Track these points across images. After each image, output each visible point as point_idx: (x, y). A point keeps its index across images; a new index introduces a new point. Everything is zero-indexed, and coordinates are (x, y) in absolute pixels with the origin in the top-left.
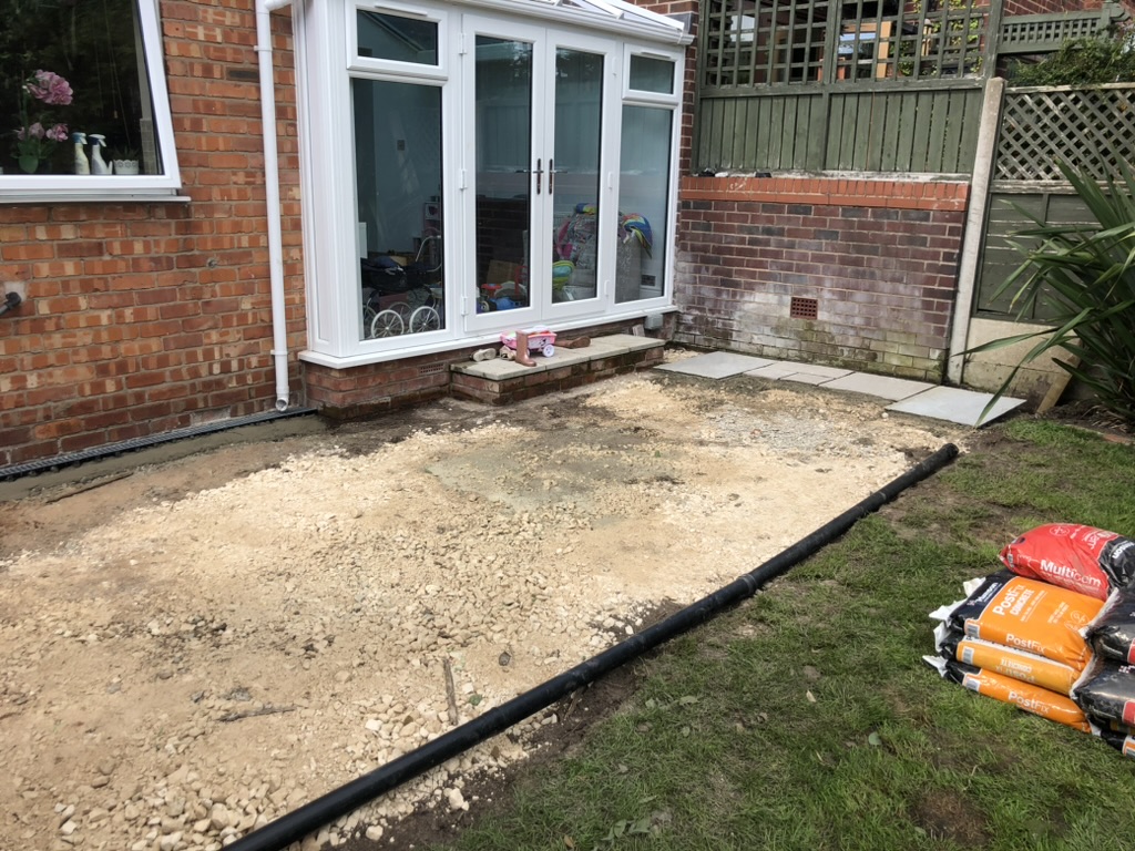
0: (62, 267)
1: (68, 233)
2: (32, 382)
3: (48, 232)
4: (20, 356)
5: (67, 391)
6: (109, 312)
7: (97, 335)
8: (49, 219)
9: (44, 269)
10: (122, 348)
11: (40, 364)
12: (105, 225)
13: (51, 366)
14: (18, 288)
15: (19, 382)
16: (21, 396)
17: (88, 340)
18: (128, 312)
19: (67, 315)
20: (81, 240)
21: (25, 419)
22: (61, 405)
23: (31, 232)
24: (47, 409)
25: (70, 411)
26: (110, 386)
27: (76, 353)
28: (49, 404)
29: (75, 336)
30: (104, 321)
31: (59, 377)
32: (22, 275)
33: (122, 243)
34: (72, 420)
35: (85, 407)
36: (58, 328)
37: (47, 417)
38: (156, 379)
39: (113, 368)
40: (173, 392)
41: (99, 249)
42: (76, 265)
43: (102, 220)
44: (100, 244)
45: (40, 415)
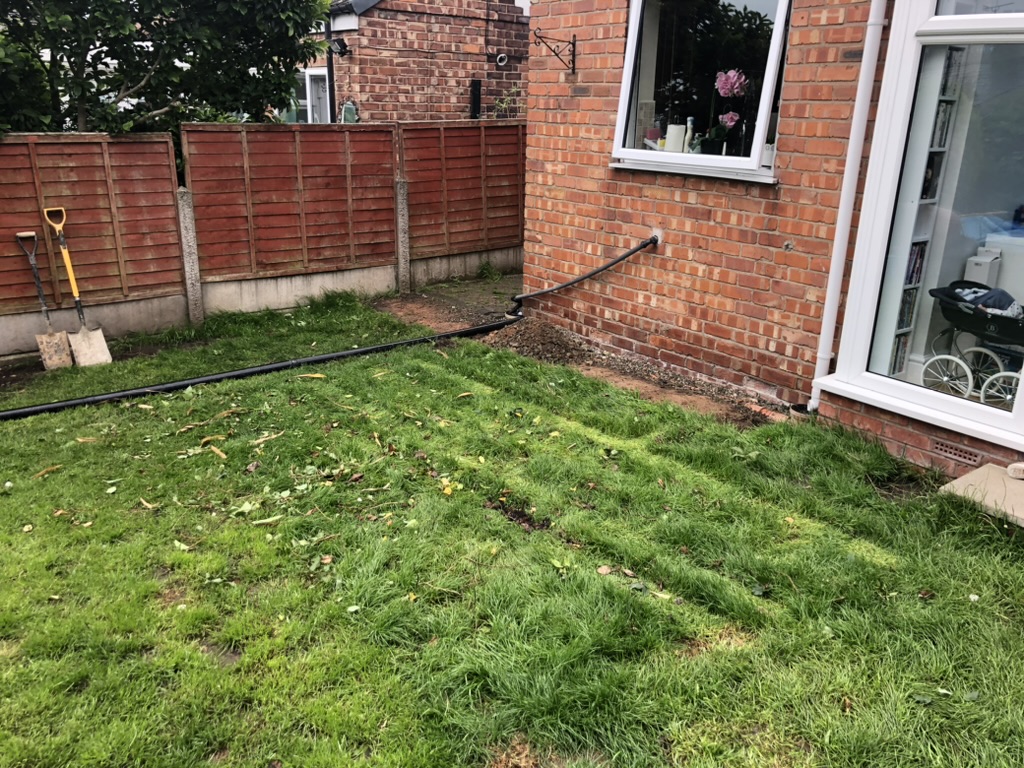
0: (684, 224)
1: (692, 198)
2: (654, 302)
3: (681, 197)
4: (651, 282)
5: (670, 317)
6: (704, 267)
7: (694, 283)
8: (684, 186)
9: (674, 223)
10: (708, 298)
11: (660, 293)
12: (716, 196)
13: (664, 295)
14: (657, 233)
15: (648, 298)
16: (646, 309)
17: (688, 284)
18: (717, 270)
19: (680, 261)
20: (699, 206)
21: (646, 326)
22: (665, 326)
23: (673, 194)
24: (657, 325)
25: (669, 332)
26: (694, 326)
27: (679, 291)
28: (660, 322)
29: (680, 278)
30: (700, 273)
31: (667, 305)
32: (663, 225)
33: (724, 213)
34: (668, 340)
35: (678, 334)
36: (674, 270)
37: (656, 331)
38: (725, 335)
39: (698, 312)
40: (734, 350)
41: (708, 215)
42: (692, 226)
43: (714, 192)
44: (710, 211)
45: (653, 328)
